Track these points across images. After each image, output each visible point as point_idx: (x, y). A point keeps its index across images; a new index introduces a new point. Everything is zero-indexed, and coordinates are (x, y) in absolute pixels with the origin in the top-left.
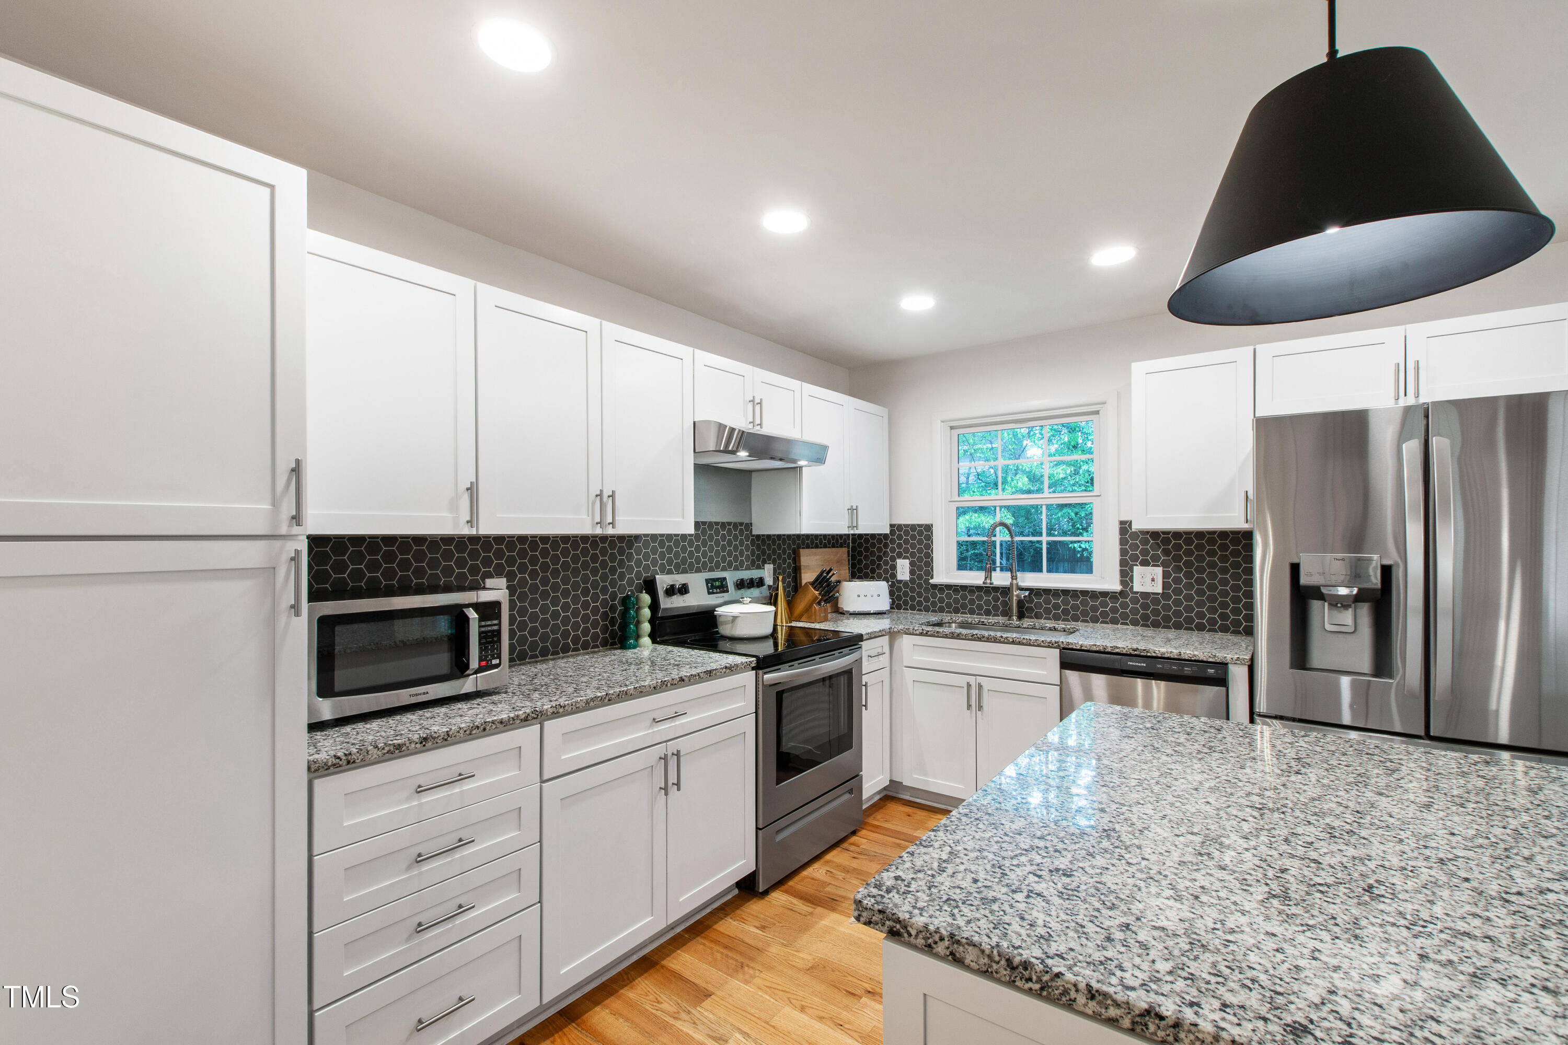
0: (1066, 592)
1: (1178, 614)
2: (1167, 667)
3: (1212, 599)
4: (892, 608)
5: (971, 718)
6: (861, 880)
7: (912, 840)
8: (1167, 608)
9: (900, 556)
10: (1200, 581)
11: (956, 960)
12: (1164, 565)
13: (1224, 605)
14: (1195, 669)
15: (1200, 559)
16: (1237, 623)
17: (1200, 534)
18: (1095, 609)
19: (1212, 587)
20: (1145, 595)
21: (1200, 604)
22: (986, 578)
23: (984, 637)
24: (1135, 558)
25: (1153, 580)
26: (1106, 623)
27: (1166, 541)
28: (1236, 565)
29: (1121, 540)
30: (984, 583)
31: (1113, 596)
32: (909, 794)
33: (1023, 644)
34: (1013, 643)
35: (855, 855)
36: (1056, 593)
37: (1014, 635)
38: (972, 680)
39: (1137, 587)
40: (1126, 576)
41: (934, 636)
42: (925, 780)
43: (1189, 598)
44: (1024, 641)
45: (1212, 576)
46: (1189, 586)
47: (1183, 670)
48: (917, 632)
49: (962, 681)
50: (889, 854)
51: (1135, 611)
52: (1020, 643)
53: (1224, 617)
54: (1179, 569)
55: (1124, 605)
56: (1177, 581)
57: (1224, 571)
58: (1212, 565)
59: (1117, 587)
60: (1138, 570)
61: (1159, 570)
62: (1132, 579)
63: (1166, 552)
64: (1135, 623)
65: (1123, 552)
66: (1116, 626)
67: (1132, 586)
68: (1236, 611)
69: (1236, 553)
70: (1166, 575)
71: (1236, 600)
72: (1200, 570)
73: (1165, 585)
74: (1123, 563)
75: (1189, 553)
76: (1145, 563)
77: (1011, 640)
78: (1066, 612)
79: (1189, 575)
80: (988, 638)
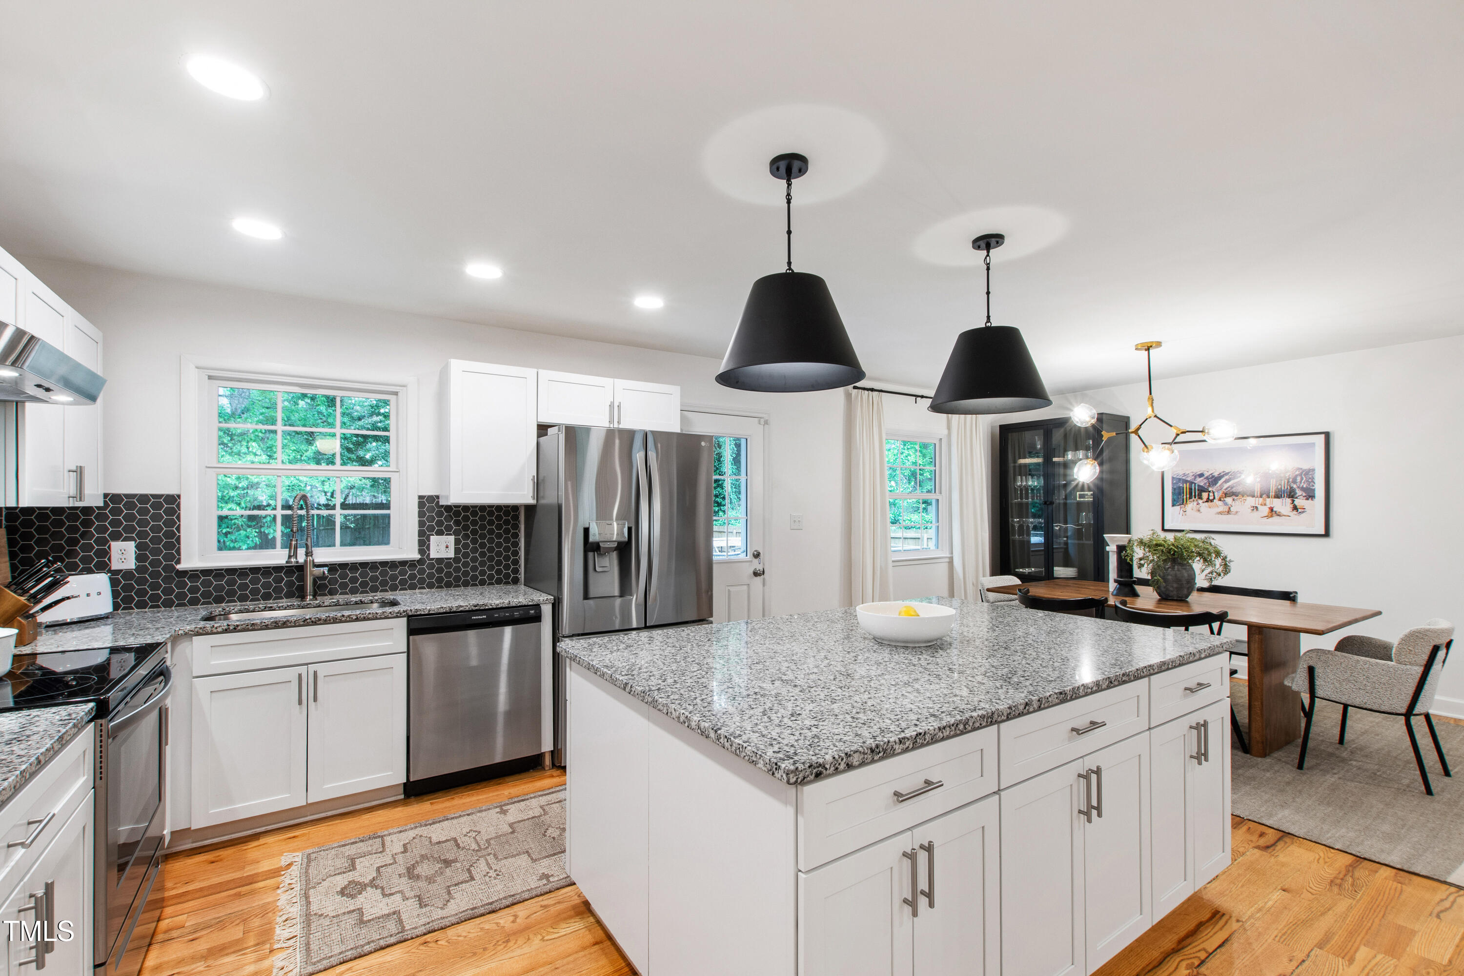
0: (364, 565)
1: (466, 574)
2: (502, 614)
3: (491, 559)
4: (116, 606)
5: (301, 713)
6: (234, 952)
7: (251, 880)
8: (457, 569)
9: (116, 537)
10: (483, 545)
11: (850, 767)
12: (456, 533)
13: (499, 563)
14: (521, 612)
15: (483, 527)
16: (507, 576)
17: (499, 508)
18: (394, 578)
19: (491, 550)
20: (440, 560)
21: (482, 564)
22: (290, 557)
23: (320, 620)
24: (431, 528)
25: (447, 547)
26: (406, 589)
27: (457, 514)
28: (507, 531)
29: (419, 512)
30: (287, 562)
31: (412, 564)
32: (190, 840)
33: (369, 619)
34: (357, 619)
35: (191, 937)
36: (354, 566)
37: (358, 612)
38: (303, 670)
39: (434, 554)
40: (423, 545)
41: (248, 630)
42: (230, 810)
43: (474, 560)
44: (370, 616)
45: (491, 541)
46: (474, 550)
47: (513, 615)
48: (220, 630)
49: (291, 674)
50: (236, 910)
51: (430, 576)
52: (365, 619)
53: (499, 572)
54: (466, 537)
55: (421, 572)
56: (466, 546)
57: (499, 536)
58: (491, 532)
59: (418, 556)
60: (434, 539)
61: (452, 538)
62: (428, 548)
63: (457, 523)
64: (431, 586)
65: (421, 524)
66: (414, 591)
67: (429, 554)
68: (507, 567)
69: (507, 522)
70: (457, 542)
71: (507, 558)
72: (483, 537)
73: (457, 551)
74: (421, 533)
75: (474, 523)
76: (440, 533)
77: (354, 617)
78: (364, 584)
79: (474, 541)
80: (326, 620)
